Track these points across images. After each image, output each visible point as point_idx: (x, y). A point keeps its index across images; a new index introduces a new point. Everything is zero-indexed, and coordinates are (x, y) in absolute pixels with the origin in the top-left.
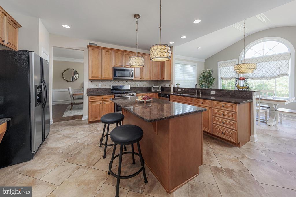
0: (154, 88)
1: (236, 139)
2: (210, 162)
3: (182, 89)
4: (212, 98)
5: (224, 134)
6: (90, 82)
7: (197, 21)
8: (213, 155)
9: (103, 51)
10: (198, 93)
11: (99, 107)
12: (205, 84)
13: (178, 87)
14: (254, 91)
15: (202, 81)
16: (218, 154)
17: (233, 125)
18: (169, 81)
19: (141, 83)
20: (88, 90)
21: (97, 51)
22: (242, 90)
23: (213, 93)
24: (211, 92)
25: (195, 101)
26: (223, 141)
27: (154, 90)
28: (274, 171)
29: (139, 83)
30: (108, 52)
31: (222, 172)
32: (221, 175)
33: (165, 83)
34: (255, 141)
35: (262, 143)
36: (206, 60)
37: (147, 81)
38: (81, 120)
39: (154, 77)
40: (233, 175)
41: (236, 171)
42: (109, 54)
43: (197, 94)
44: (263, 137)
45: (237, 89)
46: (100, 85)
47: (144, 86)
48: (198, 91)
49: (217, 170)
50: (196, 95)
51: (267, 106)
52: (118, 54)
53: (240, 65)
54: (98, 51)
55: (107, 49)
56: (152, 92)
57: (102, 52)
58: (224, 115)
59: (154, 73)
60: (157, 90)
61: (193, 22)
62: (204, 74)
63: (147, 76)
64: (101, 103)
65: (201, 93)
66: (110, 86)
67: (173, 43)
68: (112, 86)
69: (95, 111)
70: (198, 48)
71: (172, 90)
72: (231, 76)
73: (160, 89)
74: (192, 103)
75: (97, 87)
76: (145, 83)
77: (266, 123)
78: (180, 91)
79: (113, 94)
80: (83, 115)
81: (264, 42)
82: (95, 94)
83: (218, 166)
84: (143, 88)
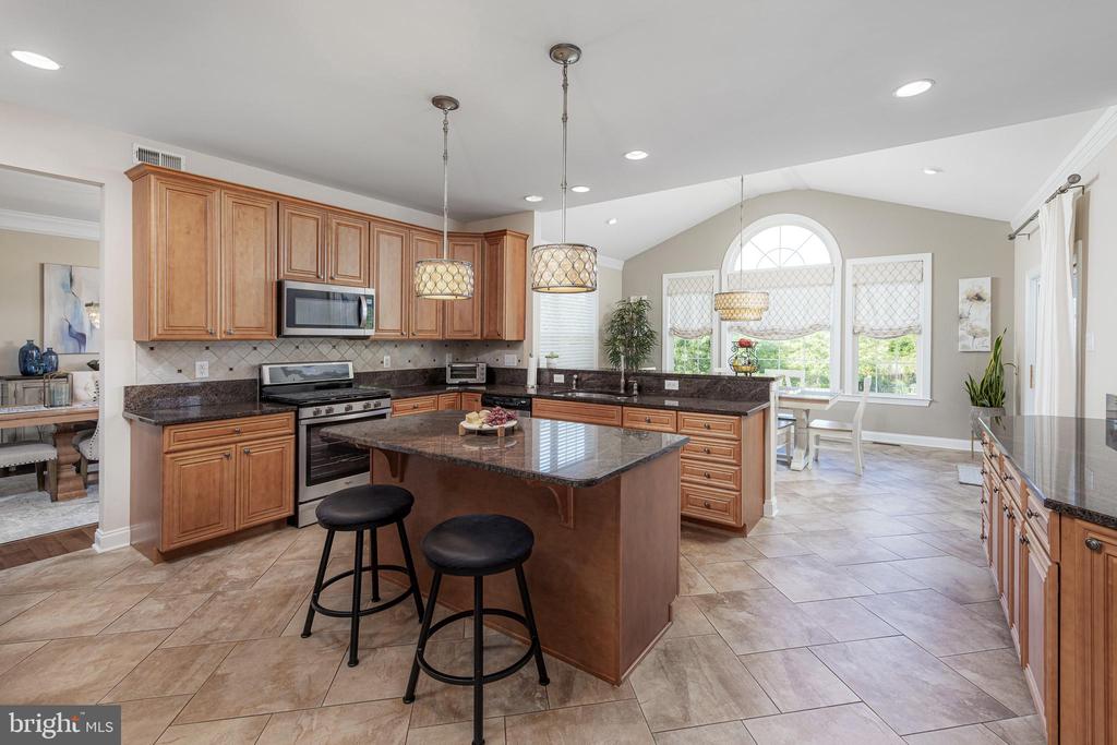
0: (455, 373)
1: (737, 516)
2: (690, 587)
3: (568, 373)
4: (667, 403)
5: (708, 507)
6: (142, 352)
7: (637, 155)
8: (692, 570)
9: (228, 202)
10: (626, 389)
11: (218, 476)
12: (625, 351)
13: (553, 367)
14: (773, 379)
15: (615, 339)
16: (701, 563)
17: (729, 478)
18: (519, 342)
19: (396, 352)
20: (134, 393)
21: (195, 198)
22: (743, 374)
23: (671, 385)
24: (667, 382)
25: (625, 416)
26: (705, 528)
27: (457, 381)
28: (816, 573)
29: (388, 354)
30: (251, 209)
31: (721, 602)
32: (720, 609)
33: (498, 351)
34: (774, 515)
35: (785, 518)
36: (627, 262)
37: (422, 343)
38: (93, 556)
39: (457, 327)
40: (745, 604)
41: (749, 593)
42: (257, 219)
43: (622, 391)
44: (788, 501)
45: (733, 374)
46: (198, 363)
47: (410, 367)
48: (626, 381)
49: (710, 602)
50: (620, 395)
51: (791, 416)
52: (300, 219)
53: (727, 297)
54: (201, 201)
55: (247, 193)
56: (450, 392)
57: (222, 204)
58: (709, 452)
59: (457, 312)
60: (470, 380)
61: (625, 154)
62: (621, 315)
63: (427, 323)
64: (228, 456)
65: (635, 387)
66: (254, 367)
67: (539, 199)
68: (266, 369)
69: (199, 497)
70: (608, 222)
71: (532, 380)
72: (700, 326)
73: (481, 377)
74: (616, 423)
75: (183, 378)
76: (414, 351)
77: (788, 464)
78: (563, 381)
80: (95, 526)
83: (710, 591)
84: (404, 373)
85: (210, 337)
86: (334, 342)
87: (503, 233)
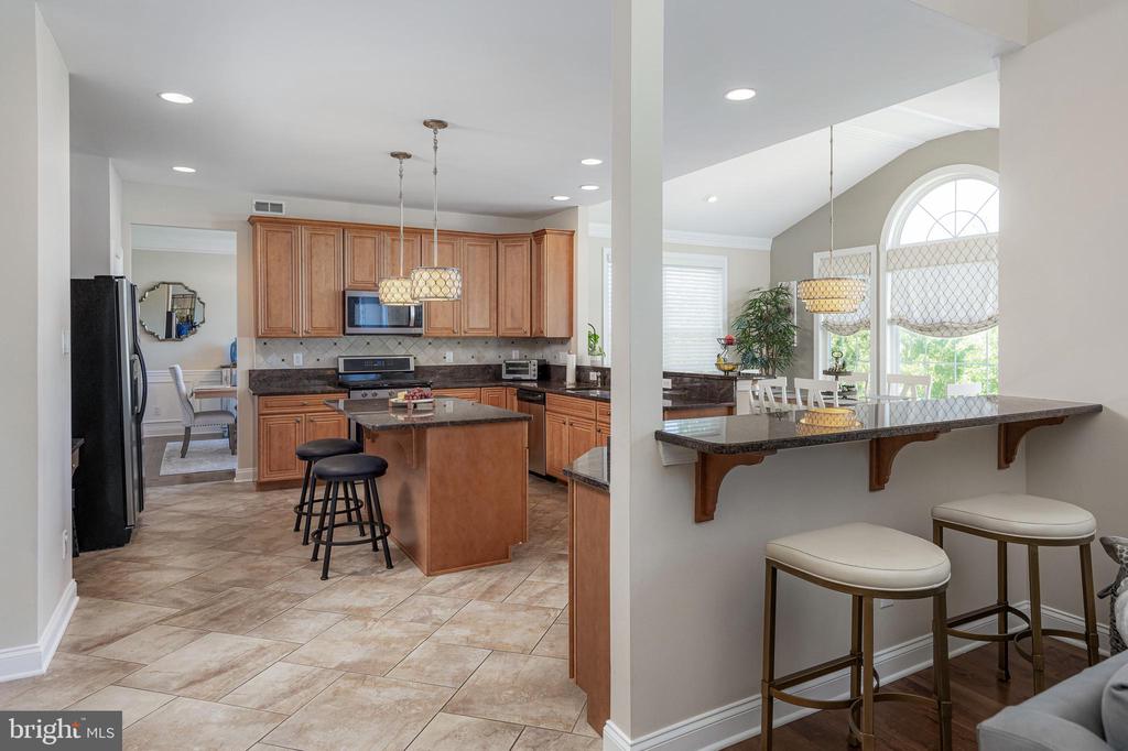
0: (510, 369)
6: (260, 346)
9: (306, 233)
13: (592, 364)
18: (567, 340)
19: (460, 351)
20: (254, 375)
21: (284, 234)
23: (666, 383)
27: (511, 377)
29: (451, 350)
30: (323, 238)
33: (556, 348)
37: (486, 340)
38: (233, 483)
39: (509, 326)
42: (327, 244)
46: (294, 354)
47: (474, 361)
52: (361, 240)
54: (288, 237)
55: (321, 225)
56: (504, 386)
59: (509, 310)
60: (523, 377)
63: (479, 320)
64: (299, 419)
66: (334, 359)
68: (341, 360)
69: (281, 447)
70: (705, 200)
71: (571, 377)
73: (533, 373)
75: (285, 366)
76: (477, 348)
78: (596, 379)
79: (343, 390)
80: (235, 470)
81: (958, 182)
82: (280, 390)
84: (469, 367)
85: (294, 335)
86: (400, 339)
87: (543, 232)
